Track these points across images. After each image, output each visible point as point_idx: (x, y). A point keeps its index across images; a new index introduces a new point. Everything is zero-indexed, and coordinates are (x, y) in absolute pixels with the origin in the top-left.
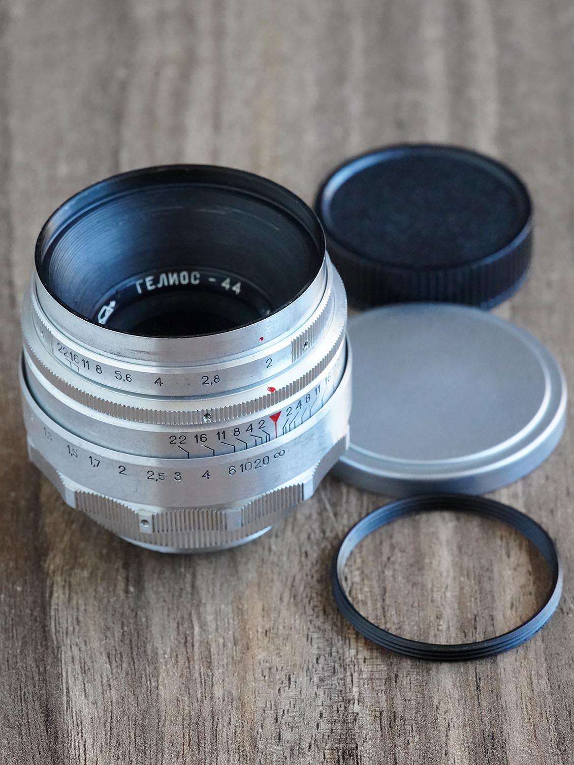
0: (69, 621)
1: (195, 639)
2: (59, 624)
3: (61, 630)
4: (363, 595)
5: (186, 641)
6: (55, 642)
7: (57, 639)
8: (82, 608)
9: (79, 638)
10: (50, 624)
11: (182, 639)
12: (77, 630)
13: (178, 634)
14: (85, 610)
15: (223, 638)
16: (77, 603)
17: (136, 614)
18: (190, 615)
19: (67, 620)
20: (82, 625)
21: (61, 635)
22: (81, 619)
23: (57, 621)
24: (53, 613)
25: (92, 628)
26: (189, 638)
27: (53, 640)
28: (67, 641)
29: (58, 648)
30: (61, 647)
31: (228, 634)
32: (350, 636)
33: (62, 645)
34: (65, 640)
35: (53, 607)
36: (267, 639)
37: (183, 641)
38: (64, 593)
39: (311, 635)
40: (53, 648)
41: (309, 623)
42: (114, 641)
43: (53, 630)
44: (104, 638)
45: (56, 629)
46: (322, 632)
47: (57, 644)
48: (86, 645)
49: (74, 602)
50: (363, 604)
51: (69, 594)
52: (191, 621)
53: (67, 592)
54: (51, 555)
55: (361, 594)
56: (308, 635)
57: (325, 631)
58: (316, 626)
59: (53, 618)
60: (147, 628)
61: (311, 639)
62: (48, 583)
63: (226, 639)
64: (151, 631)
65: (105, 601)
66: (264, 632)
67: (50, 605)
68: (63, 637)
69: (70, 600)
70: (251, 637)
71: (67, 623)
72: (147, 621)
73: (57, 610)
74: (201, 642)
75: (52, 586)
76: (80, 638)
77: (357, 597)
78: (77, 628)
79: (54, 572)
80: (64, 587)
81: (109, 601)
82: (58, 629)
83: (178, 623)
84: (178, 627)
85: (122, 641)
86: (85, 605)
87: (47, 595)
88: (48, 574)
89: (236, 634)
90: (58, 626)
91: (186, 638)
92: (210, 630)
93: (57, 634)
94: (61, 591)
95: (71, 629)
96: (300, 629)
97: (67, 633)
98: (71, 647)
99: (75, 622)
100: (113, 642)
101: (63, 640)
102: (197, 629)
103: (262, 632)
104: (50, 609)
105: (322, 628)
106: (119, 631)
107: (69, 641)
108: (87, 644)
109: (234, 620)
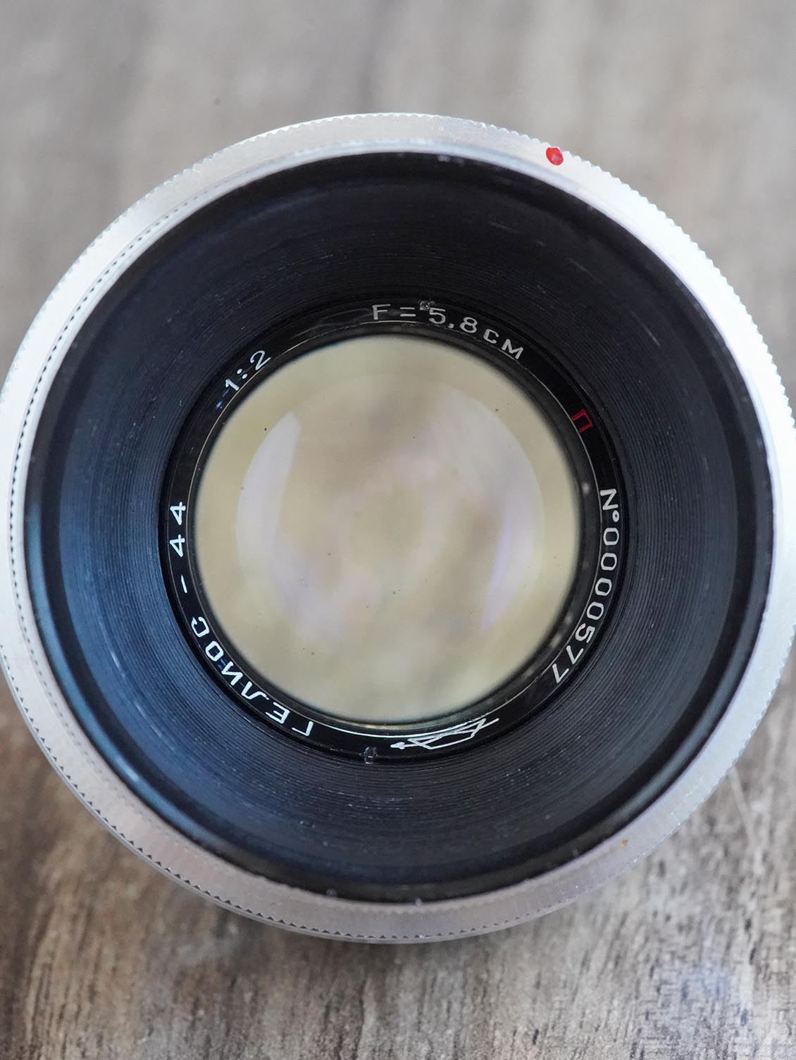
0: (72, 992)
1: (361, 1043)
2: (47, 997)
3: (48, 1009)
4: (784, 961)
5: (340, 1046)
6: (29, 1036)
7: (34, 1029)
8: (108, 965)
9: (86, 1030)
10: (26, 996)
11: (331, 1041)
12: (85, 1012)
13: (324, 1030)
14: (114, 970)
15: (431, 1043)
16: (99, 953)
17: (234, 982)
18: (361, 990)
19: (68, 989)
20: (100, 1001)
21: (47, 1021)
22: (101, 987)
23: (44, 990)
24: (37, 973)
25: (121, 1009)
26: (347, 1041)
27: (24, 1032)
28: (57, 1035)
29: (34, 1048)
30: (40, 1048)
31: (442, 1034)
32: (737, 1049)
33: (44, 1042)
34: (52, 1033)
35: (42, 958)
36: (536, 1049)
37: (331, 1046)
38: (72, 932)
39: (644, 1045)
40: (22, 1048)
41: (643, 1018)
42: (169, 1038)
43: (30, 1009)
44: (147, 1032)
45: (36, 1008)
46: (671, 1038)
47: (32, 1040)
48: (100, 1044)
49: (92, 952)
50: (779, 982)
51: (85, 935)
52: (361, 1002)
53: (80, 929)
54: (60, 848)
55: (780, 958)
56: (635, 1044)
57: (679, 1037)
58: (659, 1025)
59: (35, 984)
60: (252, 1015)
61: (642, 1054)
62: (41, 908)
63: (435, 1045)
64: (259, 1022)
65: (166, 950)
66: (532, 1033)
67: (35, 955)
68: (50, 1025)
69: (83, 945)
70: (496, 1043)
71: (66, 996)
72: (254, 1000)
73: (48, 967)
74: (374, 1051)
75: (47, 916)
76: (90, 1030)
77: (767, 966)
78: (87, 1006)
79: (59, 885)
80: (75, 918)
81: (174, 953)
82: (42, 1007)
83: (328, 1008)
84: (326, 1015)
85: (186, 1039)
86: (118, 958)
87: (33, 933)
88: (43, 889)
89: (462, 1036)
90: (42, 1000)
91: (341, 1038)
92: (402, 1024)
93: (38, 1019)
94: (65, 927)
95: (72, 1008)
96: (618, 1030)
97: (61, 1016)
98: (64, 1048)
99: (85, 994)
100: (165, 1041)
101: (48, 1032)
102: (370, 1020)
103: (526, 1034)
104: (32, 963)
105: (672, 1029)
106: (186, 1020)
107: (61, 1035)
108: (104, 1041)
109: (463, 1004)
